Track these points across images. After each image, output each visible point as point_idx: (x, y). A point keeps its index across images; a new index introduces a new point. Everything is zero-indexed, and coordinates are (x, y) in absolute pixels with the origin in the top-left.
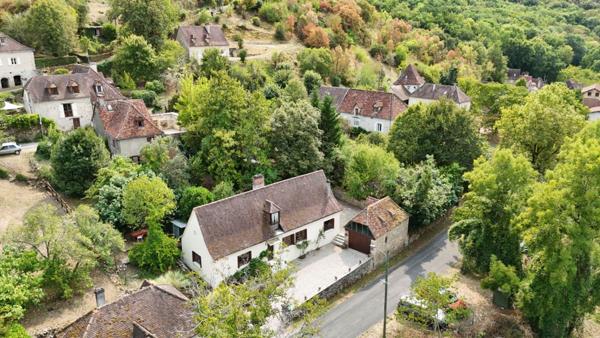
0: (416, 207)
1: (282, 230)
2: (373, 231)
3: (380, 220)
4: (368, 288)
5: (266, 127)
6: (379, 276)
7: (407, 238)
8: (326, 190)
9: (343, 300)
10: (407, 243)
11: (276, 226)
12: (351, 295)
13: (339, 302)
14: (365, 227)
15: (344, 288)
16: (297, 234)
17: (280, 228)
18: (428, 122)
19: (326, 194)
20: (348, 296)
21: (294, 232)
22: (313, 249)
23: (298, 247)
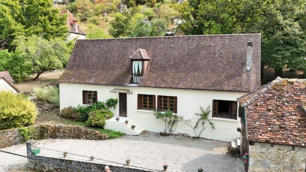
16: (160, 97)
19: (243, 65)
22: (192, 134)
23: (159, 116)
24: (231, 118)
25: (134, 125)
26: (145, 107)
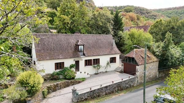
0: (163, 55)
1: (85, 55)
2: (137, 61)
3: (142, 57)
4: (134, 92)
5: (87, 18)
6: (141, 88)
7: (158, 73)
8: (113, 43)
9: (117, 96)
10: (158, 76)
11: (82, 53)
12: (122, 94)
13: (114, 97)
14: (133, 58)
15: (118, 90)
16: (94, 60)
17: (84, 55)
18: (167, 26)
19: (112, 45)
20: (121, 94)
21: (92, 58)
22: (104, 71)
23: (94, 67)
24: (114, 62)
25: (88, 73)
26: (89, 65)
